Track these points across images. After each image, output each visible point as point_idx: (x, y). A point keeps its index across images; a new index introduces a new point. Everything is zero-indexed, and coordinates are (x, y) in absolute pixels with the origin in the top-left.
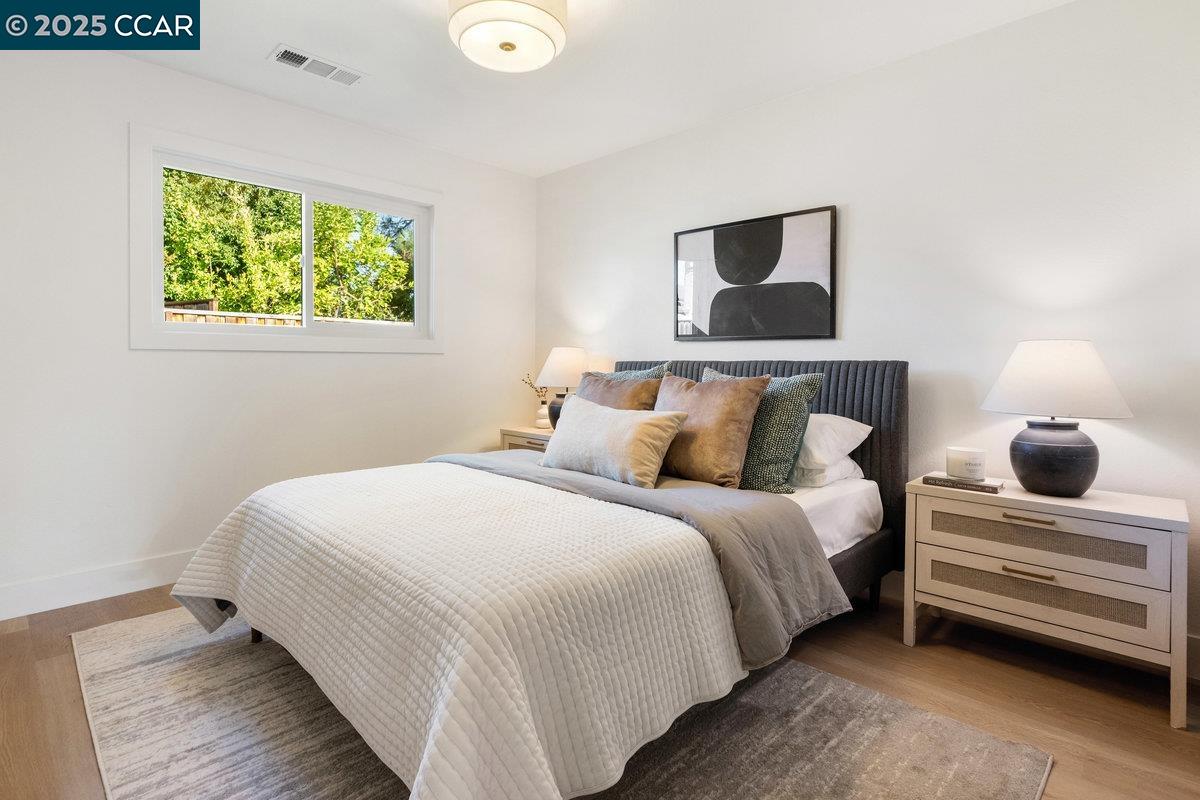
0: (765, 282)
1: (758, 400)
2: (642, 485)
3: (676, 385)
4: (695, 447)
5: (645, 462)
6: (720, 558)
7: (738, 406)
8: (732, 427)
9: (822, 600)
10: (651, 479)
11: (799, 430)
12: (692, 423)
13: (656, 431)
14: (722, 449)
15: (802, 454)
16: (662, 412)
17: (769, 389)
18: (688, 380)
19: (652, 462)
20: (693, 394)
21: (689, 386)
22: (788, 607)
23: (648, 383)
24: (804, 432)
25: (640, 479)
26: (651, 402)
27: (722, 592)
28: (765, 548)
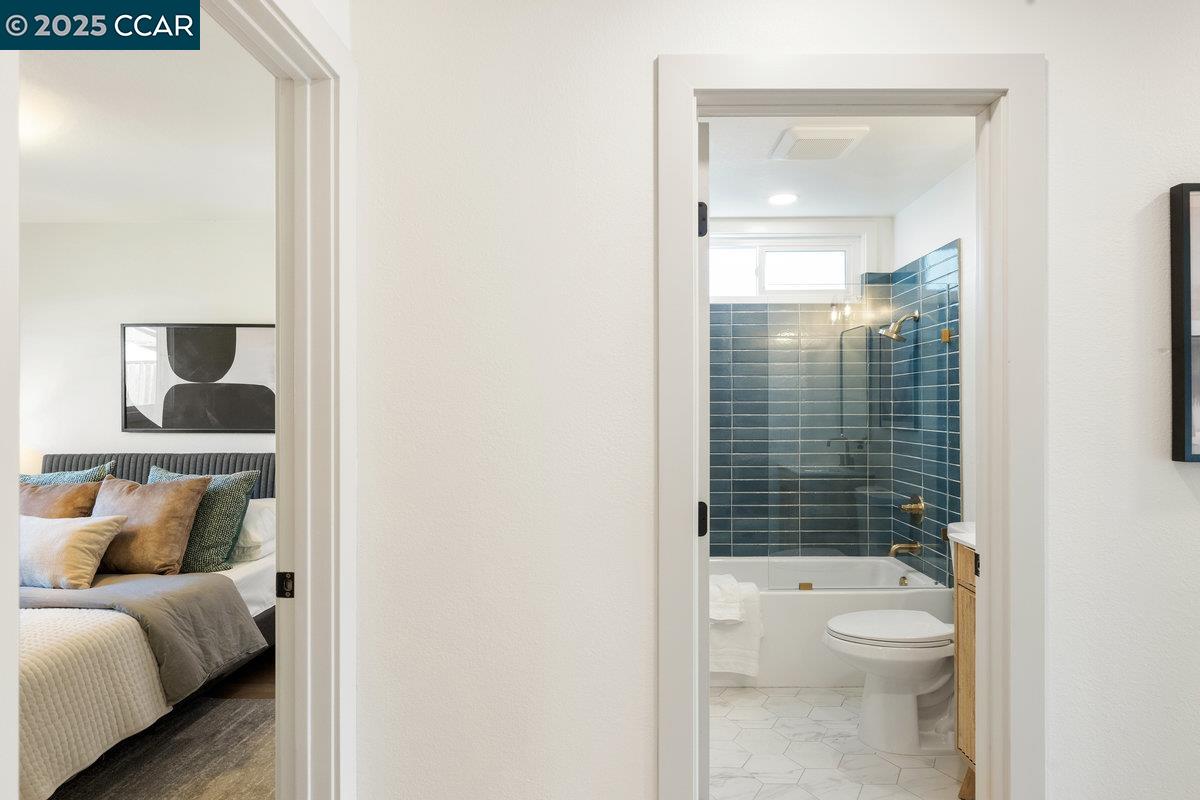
0: (219, 381)
1: (199, 497)
2: (76, 587)
3: (117, 489)
4: (135, 545)
5: (80, 566)
6: (148, 630)
7: (179, 505)
8: (173, 523)
9: (242, 644)
10: (85, 582)
11: (238, 518)
12: (133, 523)
13: (93, 536)
14: (163, 543)
15: (241, 536)
16: (99, 517)
17: (211, 486)
18: (130, 482)
19: (88, 565)
20: (135, 497)
21: (131, 489)
22: (210, 654)
23: (85, 487)
24: (242, 520)
25: (73, 582)
26: (88, 505)
27: (150, 656)
28: (192, 616)
